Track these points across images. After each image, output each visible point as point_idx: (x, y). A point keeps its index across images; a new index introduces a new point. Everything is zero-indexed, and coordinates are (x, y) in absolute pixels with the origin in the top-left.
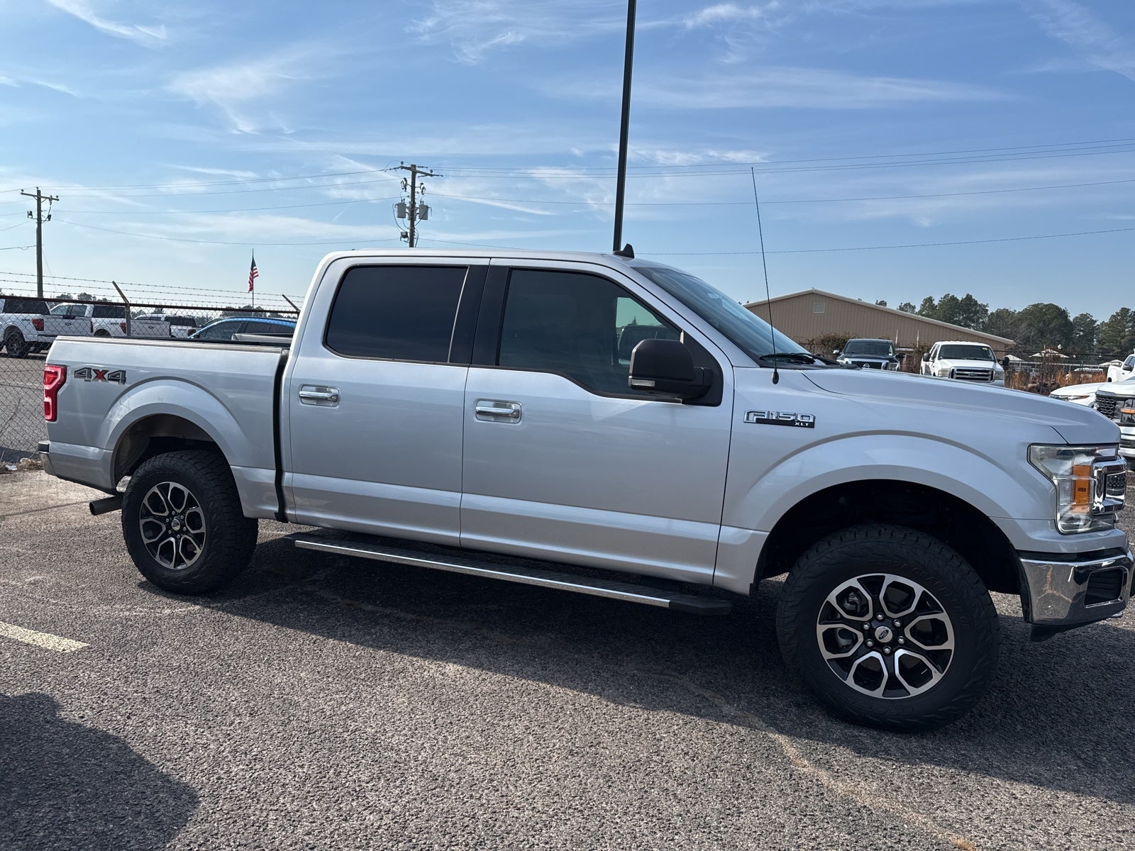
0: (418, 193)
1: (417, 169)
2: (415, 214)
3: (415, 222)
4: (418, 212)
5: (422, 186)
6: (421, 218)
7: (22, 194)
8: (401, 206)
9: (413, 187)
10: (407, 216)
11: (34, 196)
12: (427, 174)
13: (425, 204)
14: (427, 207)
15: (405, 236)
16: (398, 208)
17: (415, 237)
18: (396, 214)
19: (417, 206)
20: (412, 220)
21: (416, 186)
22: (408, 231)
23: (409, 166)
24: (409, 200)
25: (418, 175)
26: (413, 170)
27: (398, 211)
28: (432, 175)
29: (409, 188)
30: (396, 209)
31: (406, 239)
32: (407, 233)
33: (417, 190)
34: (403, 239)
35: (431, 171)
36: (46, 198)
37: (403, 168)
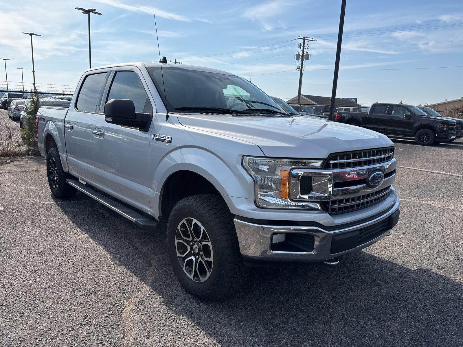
0: (305, 49)
1: (306, 38)
2: (304, 58)
3: (303, 62)
4: (305, 57)
5: (308, 46)
6: (306, 60)
7: (171, 62)
8: (298, 55)
9: (304, 47)
10: (300, 59)
11: (174, 62)
12: (310, 40)
13: (308, 53)
14: (309, 55)
15: (299, 68)
16: (296, 56)
17: (303, 68)
18: (295, 59)
19: (305, 54)
20: (302, 61)
21: (305, 46)
22: (300, 66)
23: (302, 38)
24: (302, 52)
25: (306, 41)
26: (304, 39)
27: (296, 58)
28: (312, 41)
29: (302, 47)
30: (296, 57)
31: (299, 70)
32: (299, 67)
33: (305, 48)
34: (298, 69)
35: (312, 39)
36: (178, 63)
37: (300, 39)
